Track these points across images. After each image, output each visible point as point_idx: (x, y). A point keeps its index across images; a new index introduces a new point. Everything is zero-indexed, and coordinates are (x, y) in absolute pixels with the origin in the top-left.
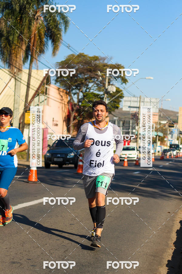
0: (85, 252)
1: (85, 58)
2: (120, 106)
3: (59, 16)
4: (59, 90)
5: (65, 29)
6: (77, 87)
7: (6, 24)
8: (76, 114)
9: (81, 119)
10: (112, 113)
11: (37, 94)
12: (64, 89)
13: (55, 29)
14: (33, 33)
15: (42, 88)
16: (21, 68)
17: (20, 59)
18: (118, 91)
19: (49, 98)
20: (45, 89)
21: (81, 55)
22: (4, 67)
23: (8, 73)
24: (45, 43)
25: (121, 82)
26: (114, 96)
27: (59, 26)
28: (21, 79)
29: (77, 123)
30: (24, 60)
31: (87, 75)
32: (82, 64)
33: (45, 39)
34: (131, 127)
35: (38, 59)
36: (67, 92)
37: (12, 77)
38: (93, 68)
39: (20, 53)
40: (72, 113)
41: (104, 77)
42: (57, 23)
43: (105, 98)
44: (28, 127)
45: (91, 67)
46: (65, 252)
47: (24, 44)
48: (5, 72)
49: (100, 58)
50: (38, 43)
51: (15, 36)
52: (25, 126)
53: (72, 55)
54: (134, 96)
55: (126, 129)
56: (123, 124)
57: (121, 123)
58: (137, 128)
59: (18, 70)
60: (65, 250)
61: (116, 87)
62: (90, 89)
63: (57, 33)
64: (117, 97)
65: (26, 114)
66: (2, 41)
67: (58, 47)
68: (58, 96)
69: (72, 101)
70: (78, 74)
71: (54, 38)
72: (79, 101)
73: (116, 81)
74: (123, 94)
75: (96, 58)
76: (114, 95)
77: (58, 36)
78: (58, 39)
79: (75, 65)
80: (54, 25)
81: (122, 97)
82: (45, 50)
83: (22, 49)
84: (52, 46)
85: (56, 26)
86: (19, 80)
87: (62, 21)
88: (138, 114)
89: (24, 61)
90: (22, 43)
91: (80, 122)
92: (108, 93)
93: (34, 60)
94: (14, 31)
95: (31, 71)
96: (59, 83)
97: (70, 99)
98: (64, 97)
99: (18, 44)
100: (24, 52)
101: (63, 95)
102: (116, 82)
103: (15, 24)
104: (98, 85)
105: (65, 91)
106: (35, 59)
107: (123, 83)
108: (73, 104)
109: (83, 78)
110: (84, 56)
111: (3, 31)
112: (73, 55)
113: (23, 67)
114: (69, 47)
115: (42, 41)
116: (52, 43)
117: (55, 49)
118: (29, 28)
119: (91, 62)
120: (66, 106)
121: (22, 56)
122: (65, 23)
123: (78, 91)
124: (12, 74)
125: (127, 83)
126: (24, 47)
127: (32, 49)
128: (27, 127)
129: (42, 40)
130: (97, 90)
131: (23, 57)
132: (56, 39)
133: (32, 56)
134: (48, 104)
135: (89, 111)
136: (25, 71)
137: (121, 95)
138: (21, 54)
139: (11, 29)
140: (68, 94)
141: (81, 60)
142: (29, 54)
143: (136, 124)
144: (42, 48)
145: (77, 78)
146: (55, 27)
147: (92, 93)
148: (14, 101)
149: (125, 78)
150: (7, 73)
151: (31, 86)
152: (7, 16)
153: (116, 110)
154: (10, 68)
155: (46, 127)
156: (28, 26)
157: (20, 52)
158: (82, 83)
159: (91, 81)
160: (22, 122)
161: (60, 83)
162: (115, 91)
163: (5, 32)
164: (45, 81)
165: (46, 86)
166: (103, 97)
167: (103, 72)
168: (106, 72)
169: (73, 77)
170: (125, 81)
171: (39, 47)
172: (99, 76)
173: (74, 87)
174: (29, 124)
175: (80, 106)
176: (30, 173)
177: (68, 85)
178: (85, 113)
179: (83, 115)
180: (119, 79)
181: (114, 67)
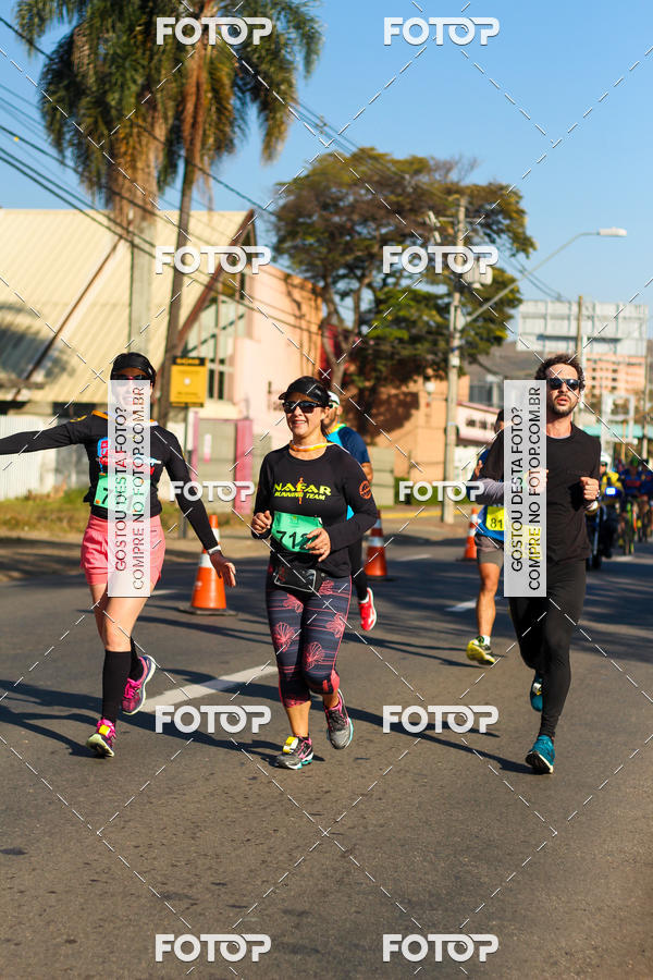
1: (379, 166)
2: (509, 337)
3: (282, 17)
4: (289, 281)
5: (308, 62)
6: (351, 268)
7: (94, 50)
8: (352, 368)
9: (368, 384)
10: (482, 358)
11: (208, 299)
12: (306, 279)
13: (271, 63)
14: (193, 81)
15: (225, 275)
16: (153, 205)
17: (149, 174)
18: (501, 281)
19: (252, 309)
20: (238, 278)
21: (363, 156)
22: (90, 203)
23: (105, 221)
24: (237, 116)
25: (511, 249)
26: (487, 300)
27: (283, 52)
28: (152, 245)
29: (355, 400)
30: (162, 178)
31: (389, 224)
32: (368, 186)
33: (234, 102)
35: (211, 173)
36: (318, 291)
37: (121, 237)
38: (408, 200)
39: (147, 154)
40: (338, 364)
41: (451, 231)
42: (277, 43)
43: (456, 308)
44: (181, 415)
45: (400, 199)
47: (161, 121)
48: (94, 220)
49: (432, 163)
50: (208, 115)
51: (127, 92)
52: (171, 414)
53: (331, 155)
54: (559, 299)
59: (140, 212)
61: (493, 268)
62: (400, 275)
63: (278, 78)
64: (498, 300)
65: (175, 369)
66: (82, 111)
67: (283, 128)
68: (287, 304)
69: (334, 320)
70: (354, 224)
71: (266, 96)
72: (362, 320)
74: (518, 291)
75: (419, 166)
76: (485, 295)
77: (284, 87)
80: (267, 50)
81: (514, 301)
82: (236, 141)
83: (155, 138)
84: (261, 126)
85: (272, 54)
86: (146, 247)
87: (293, 35)
89: (162, 183)
90: (153, 118)
91: (367, 393)
92: (466, 290)
93: (199, 177)
94: (123, 75)
95: (189, 215)
96: (286, 256)
97: (329, 314)
98: (305, 308)
99: (140, 122)
100: (161, 146)
101: (303, 298)
103: (126, 49)
105: (309, 285)
106: (204, 172)
107: (518, 250)
108: (340, 330)
109: (374, 238)
110: (376, 158)
111: (84, 76)
113: (159, 203)
114: (321, 126)
115: (226, 109)
116: (262, 115)
117: (272, 136)
118: (178, 63)
119: (403, 178)
120: (314, 337)
121: (152, 162)
122: (305, 41)
123: (355, 285)
124: (120, 225)
125: (531, 250)
126: (161, 132)
127: (189, 138)
128: (176, 416)
129: (224, 103)
130: (424, 279)
131: (156, 167)
133: (188, 162)
134: (249, 334)
135: (398, 354)
136: (167, 211)
137: (511, 296)
138: (152, 156)
139: (114, 67)
140: (322, 294)
141: (365, 173)
142: (179, 156)
144: (223, 131)
145: (352, 238)
146: (269, 57)
147: (408, 289)
148: (130, 324)
149: (524, 233)
150: (101, 224)
152: (97, 22)
153: (496, 351)
154: (111, 206)
155: (245, 414)
156: (175, 54)
157: (145, 149)
158: (371, 256)
160: (160, 399)
161: (292, 256)
162: (488, 280)
163: (91, 80)
166: (448, 305)
167: (445, 216)
168: (455, 216)
169: (337, 235)
170: (523, 244)
171: (213, 130)
172: (432, 229)
173: (342, 272)
174: (185, 407)
175: (365, 339)
176: (198, 580)
177: (318, 262)
178: (383, 362)
179: (375, 370)
180: (504, 239)
181: (483, 194)
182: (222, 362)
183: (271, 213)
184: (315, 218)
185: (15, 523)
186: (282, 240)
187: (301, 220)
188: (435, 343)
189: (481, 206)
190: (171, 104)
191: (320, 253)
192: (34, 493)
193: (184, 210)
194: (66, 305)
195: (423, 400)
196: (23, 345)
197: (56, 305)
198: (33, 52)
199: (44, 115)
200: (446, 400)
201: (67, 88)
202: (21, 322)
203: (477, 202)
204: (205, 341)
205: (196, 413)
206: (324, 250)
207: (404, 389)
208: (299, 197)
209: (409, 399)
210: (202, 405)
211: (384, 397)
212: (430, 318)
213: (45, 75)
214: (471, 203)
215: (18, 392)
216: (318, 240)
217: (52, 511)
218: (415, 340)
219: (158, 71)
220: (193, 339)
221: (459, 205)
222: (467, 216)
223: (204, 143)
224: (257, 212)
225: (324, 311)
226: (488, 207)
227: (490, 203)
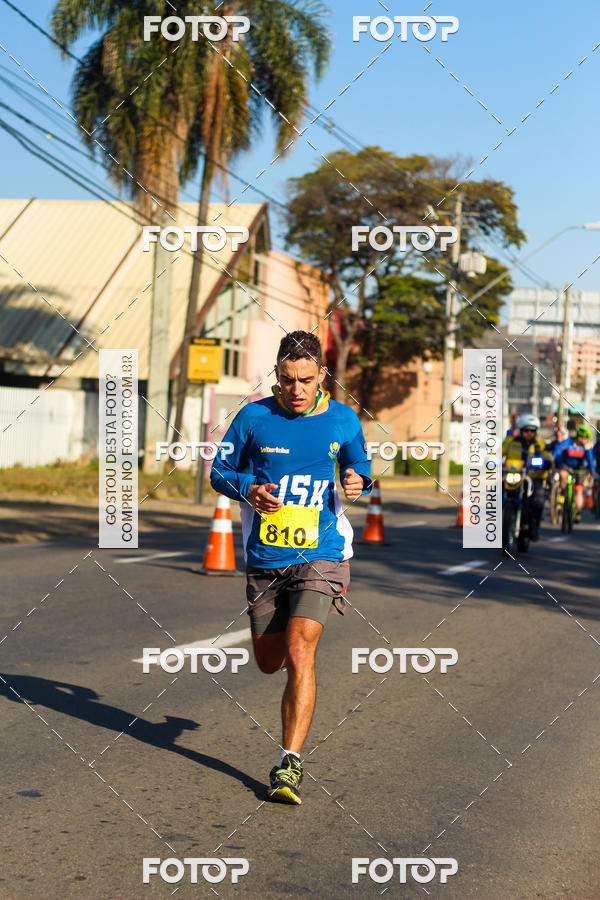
1: (383, 164)
2: (502, 321)
3: (295, 26)
4: (300, 268)
5: (318, 67)
6: (356, 257)
7: (122, 55)
8: (357, 349)
9: (371, 364)
10: (476, 341)
11: (224, 284)
12: (316, 267)
13: (284, 68)
14: (212, 84)
15: (241, 263)
16: (175, 197)
17: (171, 169)
18: (494, 270)
19: (265, 294)
20: (253, 265)
21: (369, 154)
22: (116, 196)
23: (131, 213)
24: (253, 116)
25: (504, 241)
26: (481, 287)
27: (296, 58)
29: (359, 378)
30: (183, 173)
31: (391, 217)
32: (373, 182)
33: (250, 104)
34: (536, 390)
35: (228, 168)
36: (326, 277)
38: (410, 195)
39: (170, 151)
40: (344, 345)
42: (290, 50)
43: (452, 295)
44: (198, 391)
45: (403, 194)
47: (183, 120)
48: (120, 211)
49: (432, 161)
50: (226, 115)
51: (152, 94)
52: (190, 390)
53: (339, 153)
54: (547, 287)
55: (522, 397)
56: (513, 378)
57: (505, 375)
58: (556, 390)
59: (163, 205)
61: (487, 258)
62: (400, 264)
63: (290, 81)
64: (491, 290)
65: (193, 349)
66: (111, 111)
68: (296, 290)
69: (341, 305)
70: (359, 216)
71: (280, 98)
72: (365, 305)
73: (486, 237)
74: (510, 280)
75: (420, 163)
76: (479, 283)
77: (295, 91)
78: (295, 102)
79: (351, 185)
80: (281, 56)
81: (505, 289)
82: (252, 140)
83: (177, 137)
84: (275, 125)
85: (286, 59)
87: (305, 42)
88: (561, 345)
89: (186, 173)
90: (176, 117)
91: (370, 373)
92: (462, 279)
93: (217, 173)
95: (207, 208)
96: (297, 246)
97: (336, 300)
98: (314, 293)
99: (164, 122)
100: (182, 145)
101: (312, 283)
102: (485, 241)
103: (151, 54)
105: (318, 273)
106: (220, 166)
107: (510, 242)
110: (381, 156)
111: (114, 78)
112: (342, 153)
113: (180, 196)
114: (330, 127)
115: (242, 109)
116: (275, 117)
117: (285, 134)
118: (199, 67)
119: (405, 175)
120: (322, 321)
121: (175, 158)
122: (316, 48)
123: (360, 272)
124: (144, 216)
125: (522, 242)
126: (183, 130)
127: (208, 136)
128: (194, 392)
129: (241, 104)
130: (424, 268)
131: (178, 163)
132: (287, 102)
133: (208, 159)
134: (262, 316)
135: (399, 336)
136: (188, 206)
137: (503, 284)
138: (174, 153)
139: (140, 71)
140: (329, 281)
141: (370, 170)
142: (199, 153)
143: (554, 379)
144: (239, 131)
146: (283, 63)
147: (409, 279)
148: (153, 307)
149: (516, 227)
150: (127, 215)
151: (206, 258)
152: (125, 29)
153: (488, 334)
154: (136, 198)
155: (257, 390)
156: (196, 59)
157: (167, 146)
160: (179, 376)
161: (302, 246)
162: (482, 269)
163: (119, 83)
164: (253, 240)
165: (256, 257)
166: (445, 292)
167: (443, 210)
168: (452, 210)
169: (344, 226)
170: (515, 236)
171: (231, 129)
172: (431, 222)
173: (348, 260)
174: (202, 384)
175: (368, 322)
176: (210, 543)
177: (327, 252)
178: (385, 343)
179: (378, 350)
180: (498, 232)
181: (478, 190)
182: (237, 342)
183: (283, 206)
184: (324, 211)
185: (44, 489)
186: (293, 231)
187: (311, 213)
188: (433, 327)
189: (477, 202)
190: (192, 105)
191: (327, 243)
192: (63, 461)
193: (203, 203)
194: (94, 288)
195: (421, 379)
196: (55, 325)
197: (85, 288)
198: (66, 56)
199: (76, 114)
200: (443, 379)
201: (97, 89)
202: (54, 304)
203: (473, 198)
204: (221, 323)
205: (212, 389)
206: (331, 240)
207: (404, 369)
208: (309, 192)
209: (408, 378)
210: (217, 382)
211: (385, 375)
212: (429, 303)
213: (77, 77)
214: (467, 198)
215: (49, 368)
216: (327, 231)
217: (79, 478)
218: (414, 323)
219: (181, 74)
220: (210, 320)
221: (456, 200)
222: (463, 210)
223: (222, 142)
224: (271, 205)
225: (331, 296)
226: (483, 202)
227: (485, 199)
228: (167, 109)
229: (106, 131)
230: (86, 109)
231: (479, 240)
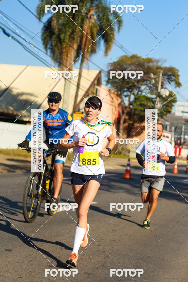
0: (126, 259)
1: (138, 60)
2: (173, 111)
3: (112, 16)
4: (110, 91)
5: (119, 29)
6: (128, 89)
7: (58, 22)
8: (127, 117)
9: (131, 122)
10: (164, 117)
11: (86, 95)
12: (115, 91)
14: (86, 32)
15: (92, 88)
16: (72, 67)
17: (71, 58)
18: (171, 95)
20: (95, 90)
21: (134, 57)
22: (54, 66)
24: (98, 43)
25: (175, 86)
27: (112, 25)
29: (127, 127)
30: (75, 60)
33: (97, 39)
34: (183, 133)
35: (89, 59)
36: (119, 95)
38: (146, 70)
39: (71, 53)
40: (123, 116)
41: (157, 80)
42: (110, 22)
43: (158, 102)
46: (105, 258)
47: (76, 43)
49: (153, 60)
50: (89, 42)
51: (66, 34)
55: (178, 135)
56: (176, 129)
57: (173, 128)
60: (105, 256)
61: (169, 91)
62: (142, 91)
63: (110, 33)
64: (170, 101)
65: (75, 115)
66: (53, 39)
67: (111, 47)
68: (109, 98)
69: (122, 104)
71: (106, 38)
72: (130, 104)
74: (176, 98)
75: (149, 60)
76: (166, 99)
77: (111, 36)
78: (111, 39)
79: (128, 66)
81: (175, 101)
82: (97, 50)
83: (74, 49)
84: (104, 46)
86: (69, 80)
87: (115, 20)
90: (73, 42)
91: (131, 125)
92: (161, 97)
93: (85, 60)
94: (66, 29)
95: (82, 71)
96: (110, 84)
97: (121, 102)
98: (114, 99)
99: (70, 43)
100: (75, 51)
101: (114, 96)
102: (169, 85)
103: (67, 22)
104: (150, 88)
105: (116, 93)
106: (87, 59)
107: (177, 86)
108: (124, 106)
109: (135, 80)
110: (138, 58)
111: (55, 29)
112: (125, 56)
113: (74, 67)
114: (121, 47)
116: (105, 43)
117: (107, 49)
118: (82, 27)
119: (144, 64)
120: (116, 108)
122: (118, 23)
123: (129, 93)
125: (180, 86)
126: (75, 46)
127: (83, 48)
129: (94, 39)
130: (149, 93)
131: (73, 56)
132: (109, 39)
133: (83, 56)
135: (140, 114)
137: (174, 99)
139: (63, 27)
140: (119, 96)
141: (134, 62)
142: (81, 54)
144: (94, 48)
145: (129, 80)
147: (144, 96)
148: (63, 101)
149: (179, 82)
151: (81, 87)
153: (168, 115)
154: (60, 67)
156: (81, 24)
157: (70, 51)
158: (134, 86)
159: (143, 84)
162: (167, 94)
163: (56, 31)
164: (96, 82)
165: (97, 87)
166: (155, 101)
167: (156, 75)
168: (159, 75)
170: (178, 84)
171: (91, 47)
172: (152, 79)
173: (126, 89)
175: (131, 109)
177: (119, 87)
178: (136, 116)
179: (133, 118)
180: (173, 83)
181: (168, 69)
183: (106, 72)
186: (109, 79)
190: (79, 39)
191: (120, 84)
193: (81, 69)
197: (43, 94)
198: (40, 22)
199: (42, 40)
201: (49, 32)
202: (32, 98)
203: (166, 72)
207: (141, 124)
209: (142, 127)
211: (135, 126)
212: (150, 104)
214: (164, 72)
215: (30, 119)
219: (76, 29)
221: (160, 72)
222: (162, 76)
223: (88, 50)
224: (102, 71)
225: (120, 100)
226: (169, 73)
227: (169, 72)
228: (71, 39)
229: (52, 45)
230: (45, 38)
231: (167, 85)
